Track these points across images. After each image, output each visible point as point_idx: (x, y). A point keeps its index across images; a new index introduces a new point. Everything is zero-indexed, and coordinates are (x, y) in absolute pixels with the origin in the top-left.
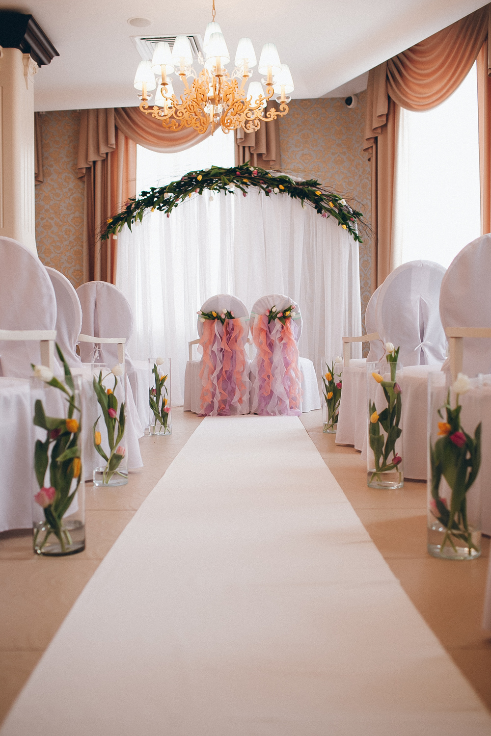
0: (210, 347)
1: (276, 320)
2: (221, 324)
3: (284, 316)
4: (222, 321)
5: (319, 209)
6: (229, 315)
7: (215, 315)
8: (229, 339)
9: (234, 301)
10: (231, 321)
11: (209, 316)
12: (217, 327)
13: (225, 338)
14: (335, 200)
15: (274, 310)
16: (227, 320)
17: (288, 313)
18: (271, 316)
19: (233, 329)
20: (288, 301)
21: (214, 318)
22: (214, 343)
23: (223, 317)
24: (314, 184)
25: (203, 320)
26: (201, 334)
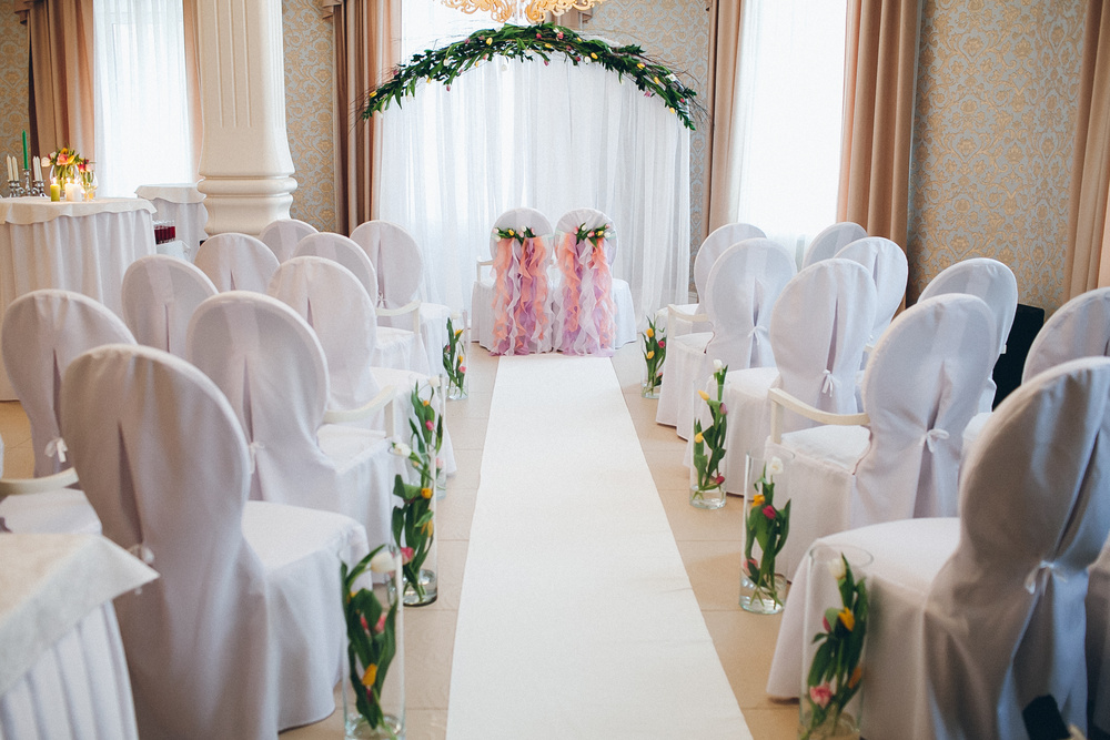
0: (505, 271)
1: (586, 239)
2: (519, 244)
3: (597, 236)
4: (521, 242)
5: (641, 85)
6: (529, 233)
7: (512, 233)
8: (528, 263)
9: (535, 216)
10: (531, 241)
11: (506, 235)
12: (515, 248)
13: (523, 262)
14: (662, 74)
15: (583, 229)
16: (526, 239)
17: (600, 233)
18: (580, 236)
19: (533, 251)
20: (601, 218)
21: (511, 237)
22: (510, 266)
23: (522, 235)
24: (637, 51)
25: (499, 239)
26: (495, 255)
